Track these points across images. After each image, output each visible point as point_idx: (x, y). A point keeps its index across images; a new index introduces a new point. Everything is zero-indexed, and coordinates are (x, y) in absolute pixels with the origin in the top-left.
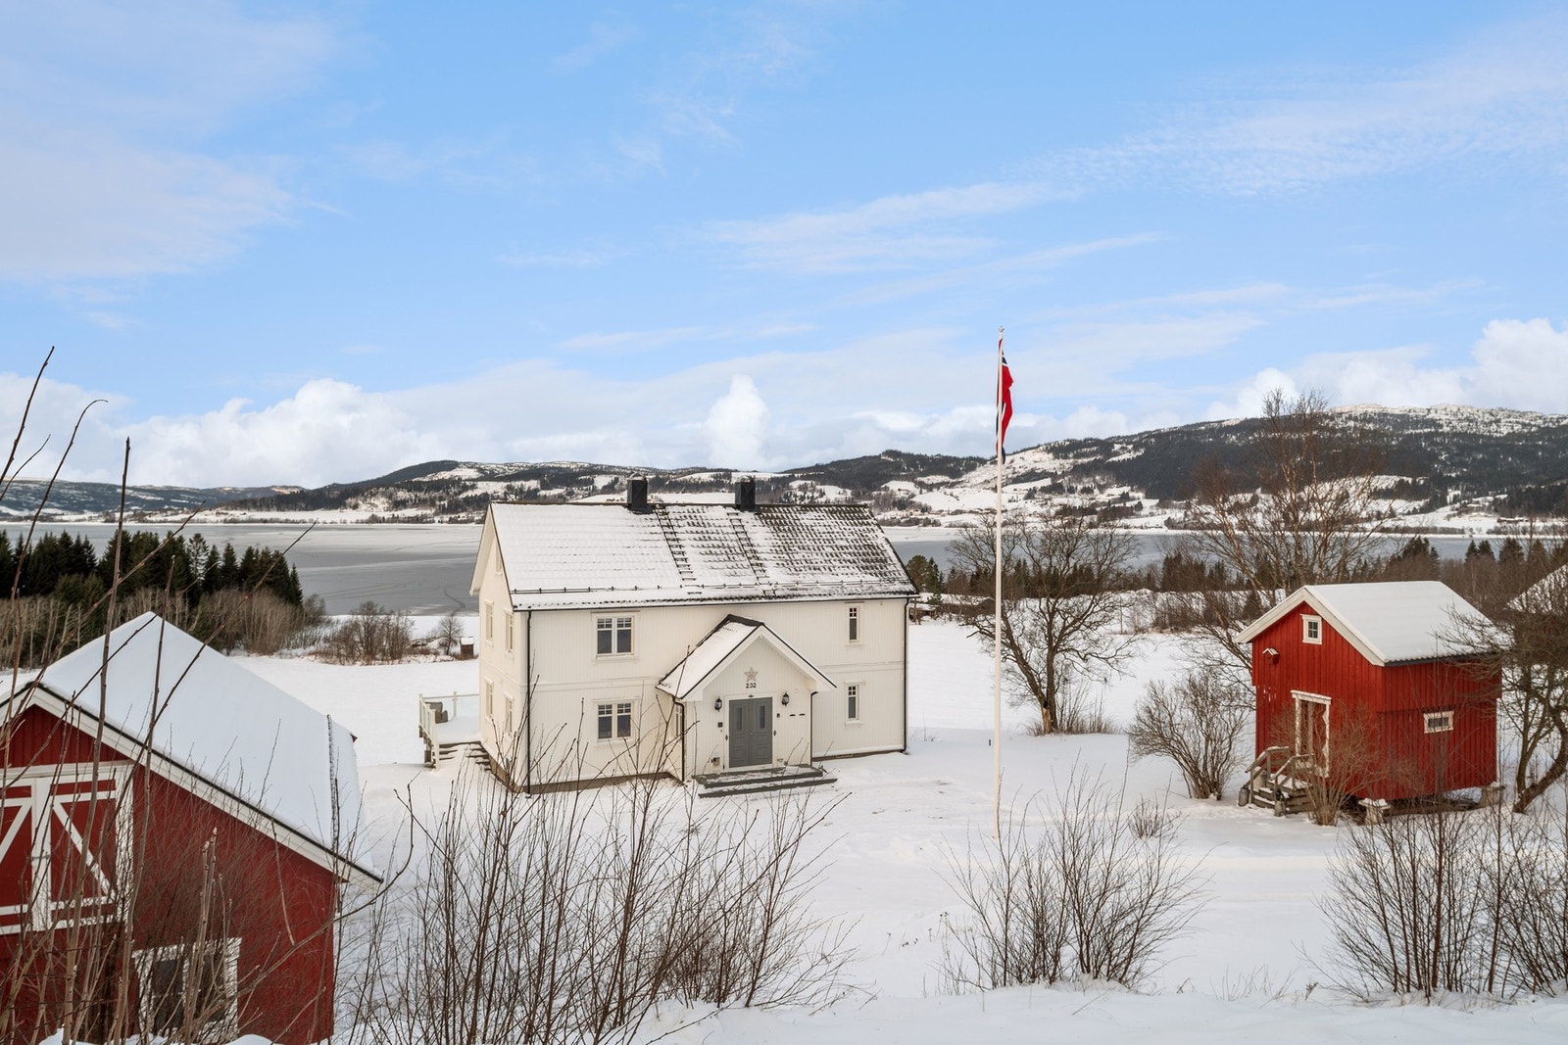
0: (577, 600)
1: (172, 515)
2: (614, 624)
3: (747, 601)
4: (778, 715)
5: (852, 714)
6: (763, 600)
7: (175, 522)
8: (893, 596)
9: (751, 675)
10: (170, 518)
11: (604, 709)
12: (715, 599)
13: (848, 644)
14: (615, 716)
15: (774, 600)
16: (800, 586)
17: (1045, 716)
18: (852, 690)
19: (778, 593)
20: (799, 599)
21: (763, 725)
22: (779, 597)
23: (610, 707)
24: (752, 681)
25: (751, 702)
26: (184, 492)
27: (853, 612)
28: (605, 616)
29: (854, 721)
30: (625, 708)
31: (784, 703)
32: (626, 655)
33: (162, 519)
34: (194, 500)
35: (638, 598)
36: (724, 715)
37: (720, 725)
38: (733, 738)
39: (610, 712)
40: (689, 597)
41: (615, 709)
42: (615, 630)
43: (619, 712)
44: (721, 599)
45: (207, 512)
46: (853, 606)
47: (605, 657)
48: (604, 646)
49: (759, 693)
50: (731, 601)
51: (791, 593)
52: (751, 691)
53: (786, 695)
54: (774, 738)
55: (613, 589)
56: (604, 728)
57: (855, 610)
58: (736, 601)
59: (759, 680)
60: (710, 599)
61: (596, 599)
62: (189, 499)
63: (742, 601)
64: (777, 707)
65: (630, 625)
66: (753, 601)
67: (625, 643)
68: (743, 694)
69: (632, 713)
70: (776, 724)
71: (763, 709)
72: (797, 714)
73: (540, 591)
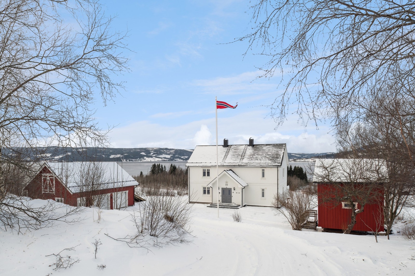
0: (197, 165)
1: (302, 160)
2: (206, 170)
3: (234, 166)
4: (233, 192)
5: (263, 196)
6: (238, 166)
7: (302, 161)
8: (273, 166)
9: (227, 182)
10: (301, 161)
11: (204, 188)
12: (226, 166)
13: (261, 178)
14: (207, 190)
15: (240, 166)
16: (249, 163)
18: (263, 190)
19: (242, 165)
20: (247, 166)
21: (229, 194)
23: (206, 188)
24: (227, 184)
25: (226, 189)
26: (306, 154)
27: (263, 170)
28: (204, 168)
29: (263, 198)
30: (208, 188)
32: (208, 177)
33: (299, 161)
34: (308, 156)
35: (210, 165)
36: (220, 191)
37: (219, 193)
38: (222, 196)
39: (206, 189)
40: (221, 165)
41: (207, 188)
42: (206, 171)
43: (208, 189)
44: (228, 166)
45: (309, 159)
46: (263, 169)
47: (204, 177)
48: (204, 175)
49: (228, 187)
51: (246, 165)
52: (227, 186)
53: (235, 188)
54: (232, 198)
55: (206, 163)
56: (204, 192)
57: (264, 170)
58: (231, 166)
59: (228, 184)
60: (225, 165)
61: (201, 165)
62: (307, 156)
64: (233, 190)
65: (209, 171)
66: (235, 166)
67: (208, 174)
68: (225, 187)
69: (210, 190)
70: (233, 194)
71: (229, 191)
72: (238, 192)
73: (192, 163)
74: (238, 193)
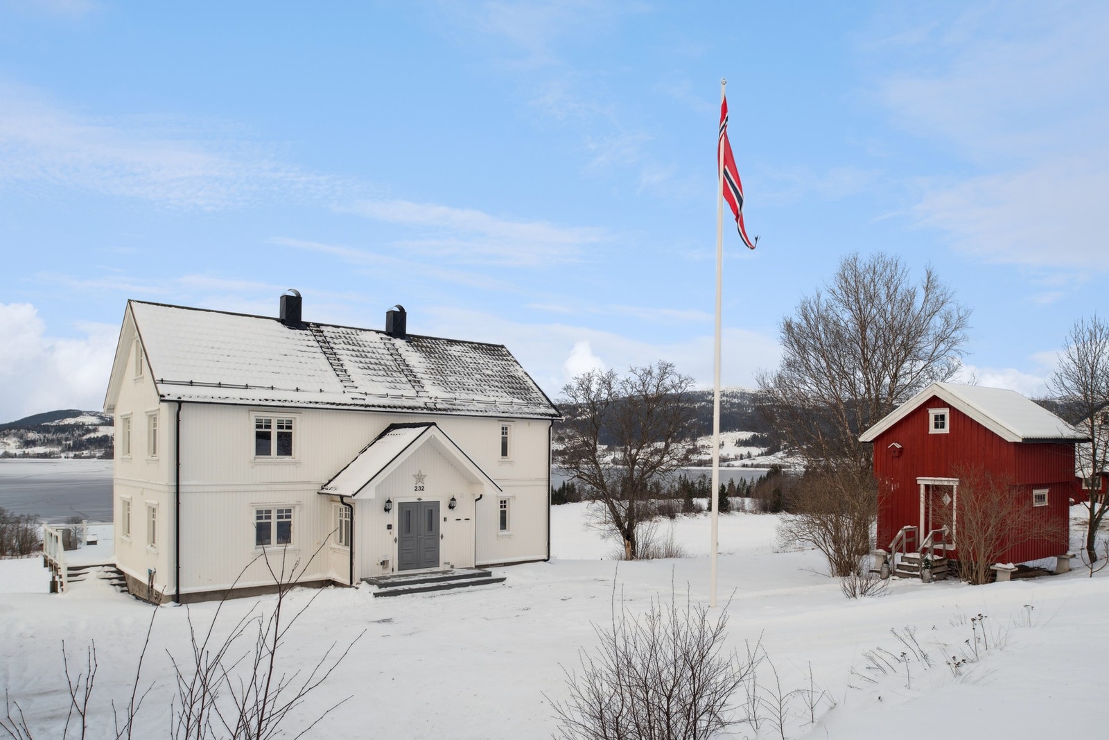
0: (235, 395)
2: (274, 425)
3: (410, 411)
4: (445, 519)
5: (503, 524)
6: (425, 411)
8: (539, 417)
9: (420, 478)
11: (263, 514)
12: (379, 406)
13: (501, 460)
14: (274, 522)
15: (435, 412)
16: (458, 402)
17: (626, 546)
18: (503, 504)
19: (438, 406)
20: (458, 413)
21: (430, 528)
22: (440, 410)
23: (269, 512)
24: (420, 484)
25: (419, 504)
27: (505, 431)
28: (264, 415)
29: (505, 532)
30: (285, 514)
31: (451, 507)
32: (287, 458)
35: (301, 398)
36: (393, 518)
37: (389, 527)
38: (402, 541)
39: (269, 517)
40: (353, 402)
41: (274, 515)
42: (274, 432)
43: (279, 517)
44: (384, 407)
46: (506, 424)
47: (263, 459)
48: (263, 448)
49: (427, 497)
50: (394, 410)
51: (450, 407)
52: (419, 494)
53: (453, 499)
54: (441, 542)
55: (272, 388)
56: (262, 535)
57: (506, 429)
58: (400, 410)
59: (427, 483)
60: (373, 406)
61: (255, 396)
63: (405, 410)
64: (444, 511)
65: (290, 428)
66: (415, 411)
67: (286, 446)
68: (411, 497)
69: (292, 520)
70: (444, 528)
71: (431, 512)
72: (463, 518)
73: (191, 383)
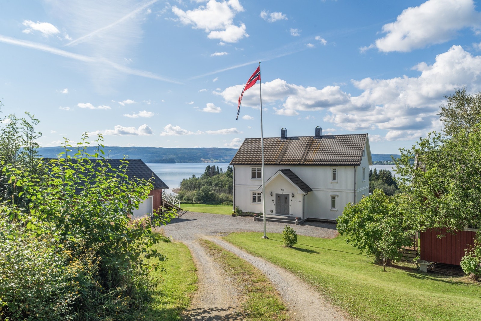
2: (257, 170)
3: (293, 164)
4: (291, 200)
5: (334, 206)
11: (254, 194)
13: (332, 181)
14: (257, 196)
18: (334, 198)
21: (286, 203)
24: (282, 189)
25: (282, 195)
27: (334, 170)
28: (254, 167)
29: (334, 209)
30: (260, 194)
31: (293, 197)
32: (259, 179)
37: (273, 200)
38: (277, 205)
40: (276, 163)
41: (257, 194)
42: (257, 172)
43: (258, 195)
44: (285, 164)
46: (334, 168)
47: (254, 179)
48: (254, 176)
49: (285, 193)
50: (288, 165)
52: (282, 191)
53: (293, 194)
54: (290, 207)
55: (256, 160)
56: (254, 199)
57: (335, 170)
58: (290, 165)
59: (285, 188)
60: (281, 164)
64: (291, 198)
65: (260, 171)
67: (259, 176)
68: (280, 192)
69: (261, 196)
70: (291, 203)
71: (286, 198)
74: (298, 201)
